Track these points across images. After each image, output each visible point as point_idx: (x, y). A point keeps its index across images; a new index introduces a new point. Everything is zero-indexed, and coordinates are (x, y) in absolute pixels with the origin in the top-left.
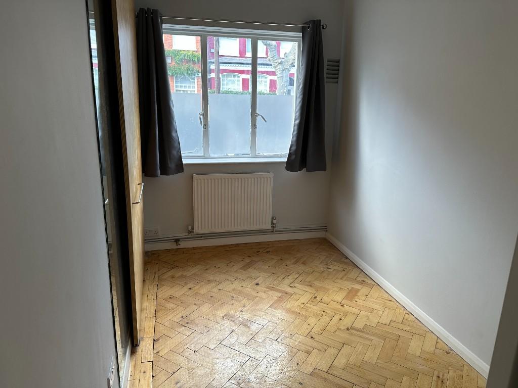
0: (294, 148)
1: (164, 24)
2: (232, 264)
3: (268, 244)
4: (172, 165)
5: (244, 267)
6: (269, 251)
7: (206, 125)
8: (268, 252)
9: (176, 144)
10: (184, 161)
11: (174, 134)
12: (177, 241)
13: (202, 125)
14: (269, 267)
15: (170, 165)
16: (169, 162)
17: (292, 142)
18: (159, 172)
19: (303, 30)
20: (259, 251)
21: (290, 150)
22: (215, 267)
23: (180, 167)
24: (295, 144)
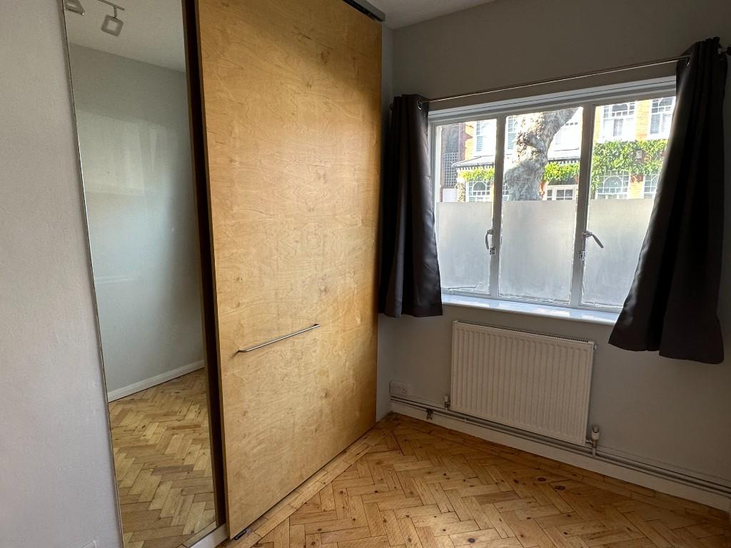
0: (633, 302)
1: (432, 110)
2: (474, 481)
3: (575, 472)
4: (422, 303)
5: (486, 496)
6: (564, 488)
7: (495, 250)
8: (560, 488)
9: (433, 275)
10: (445, 299)
11: (429, 260)
12: (430, 412)
13: (488, 248)
14: (529, 518)
15: (419, 303)
16: (418, 299)
17: (631, 290)
18: (399, 309)
19: (678, 71)
20: (545, 480)
21: (625, 305)
22: (445, 475)
23: (436, 307)
24: (634, 293)
